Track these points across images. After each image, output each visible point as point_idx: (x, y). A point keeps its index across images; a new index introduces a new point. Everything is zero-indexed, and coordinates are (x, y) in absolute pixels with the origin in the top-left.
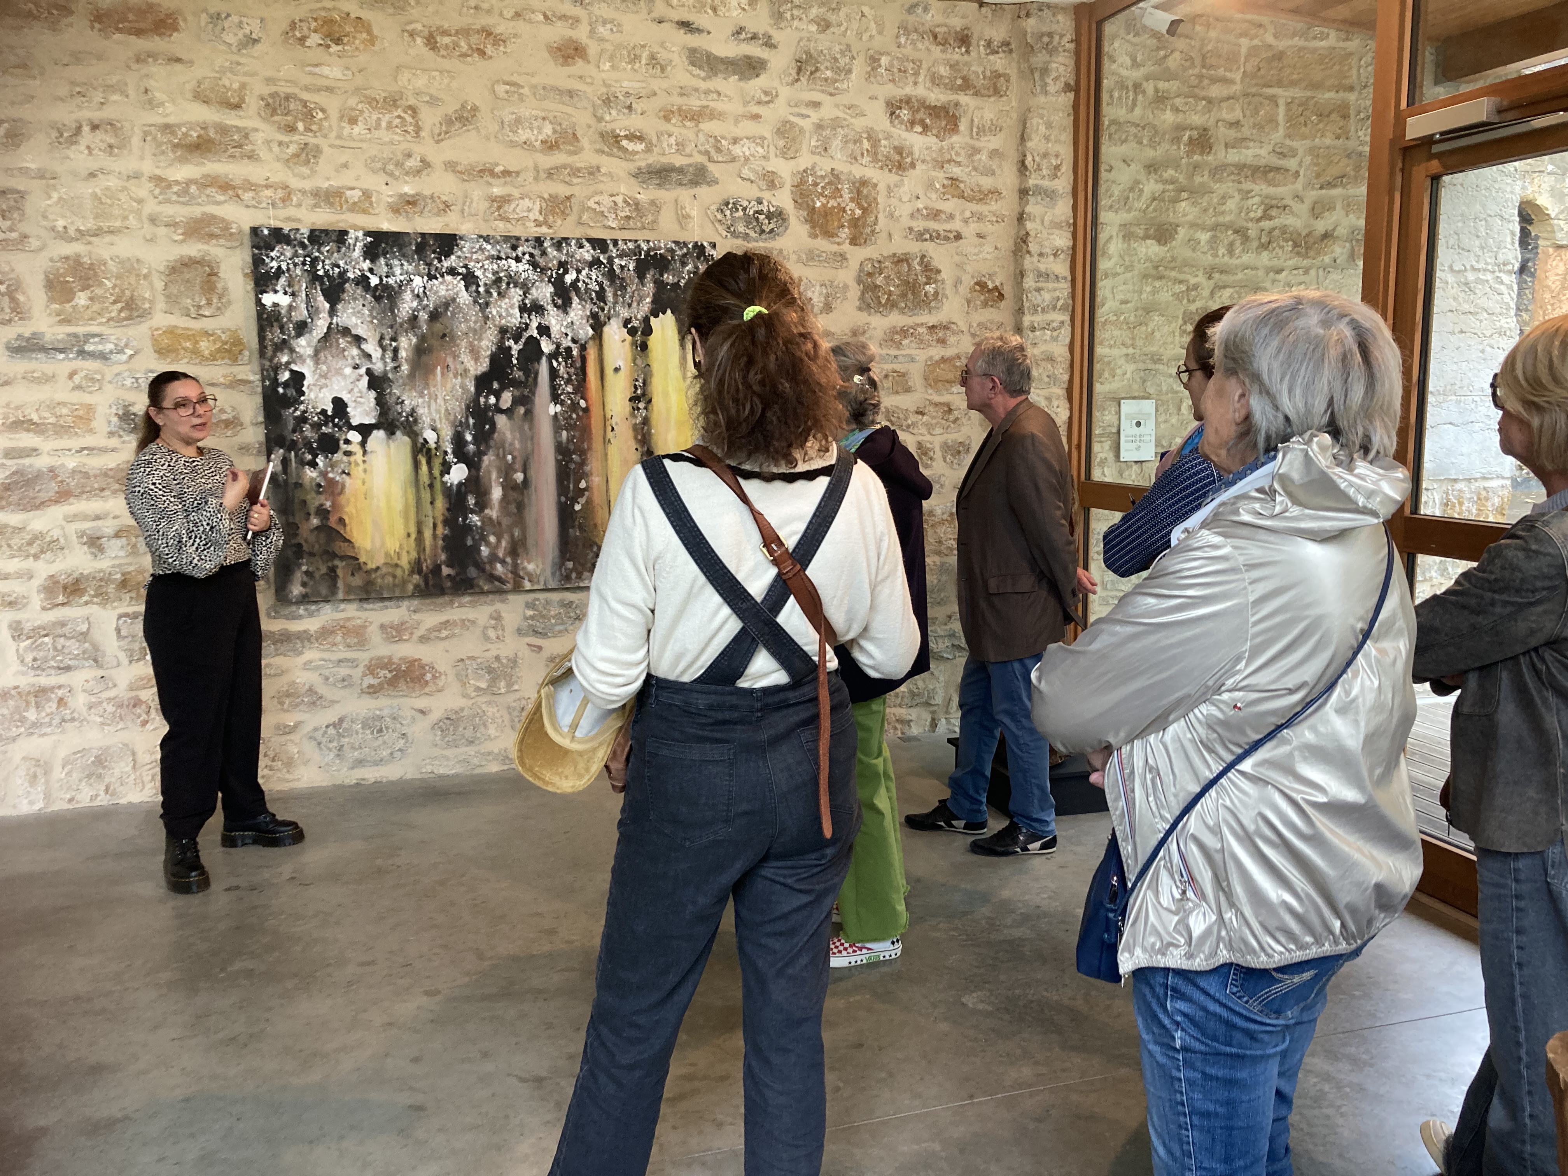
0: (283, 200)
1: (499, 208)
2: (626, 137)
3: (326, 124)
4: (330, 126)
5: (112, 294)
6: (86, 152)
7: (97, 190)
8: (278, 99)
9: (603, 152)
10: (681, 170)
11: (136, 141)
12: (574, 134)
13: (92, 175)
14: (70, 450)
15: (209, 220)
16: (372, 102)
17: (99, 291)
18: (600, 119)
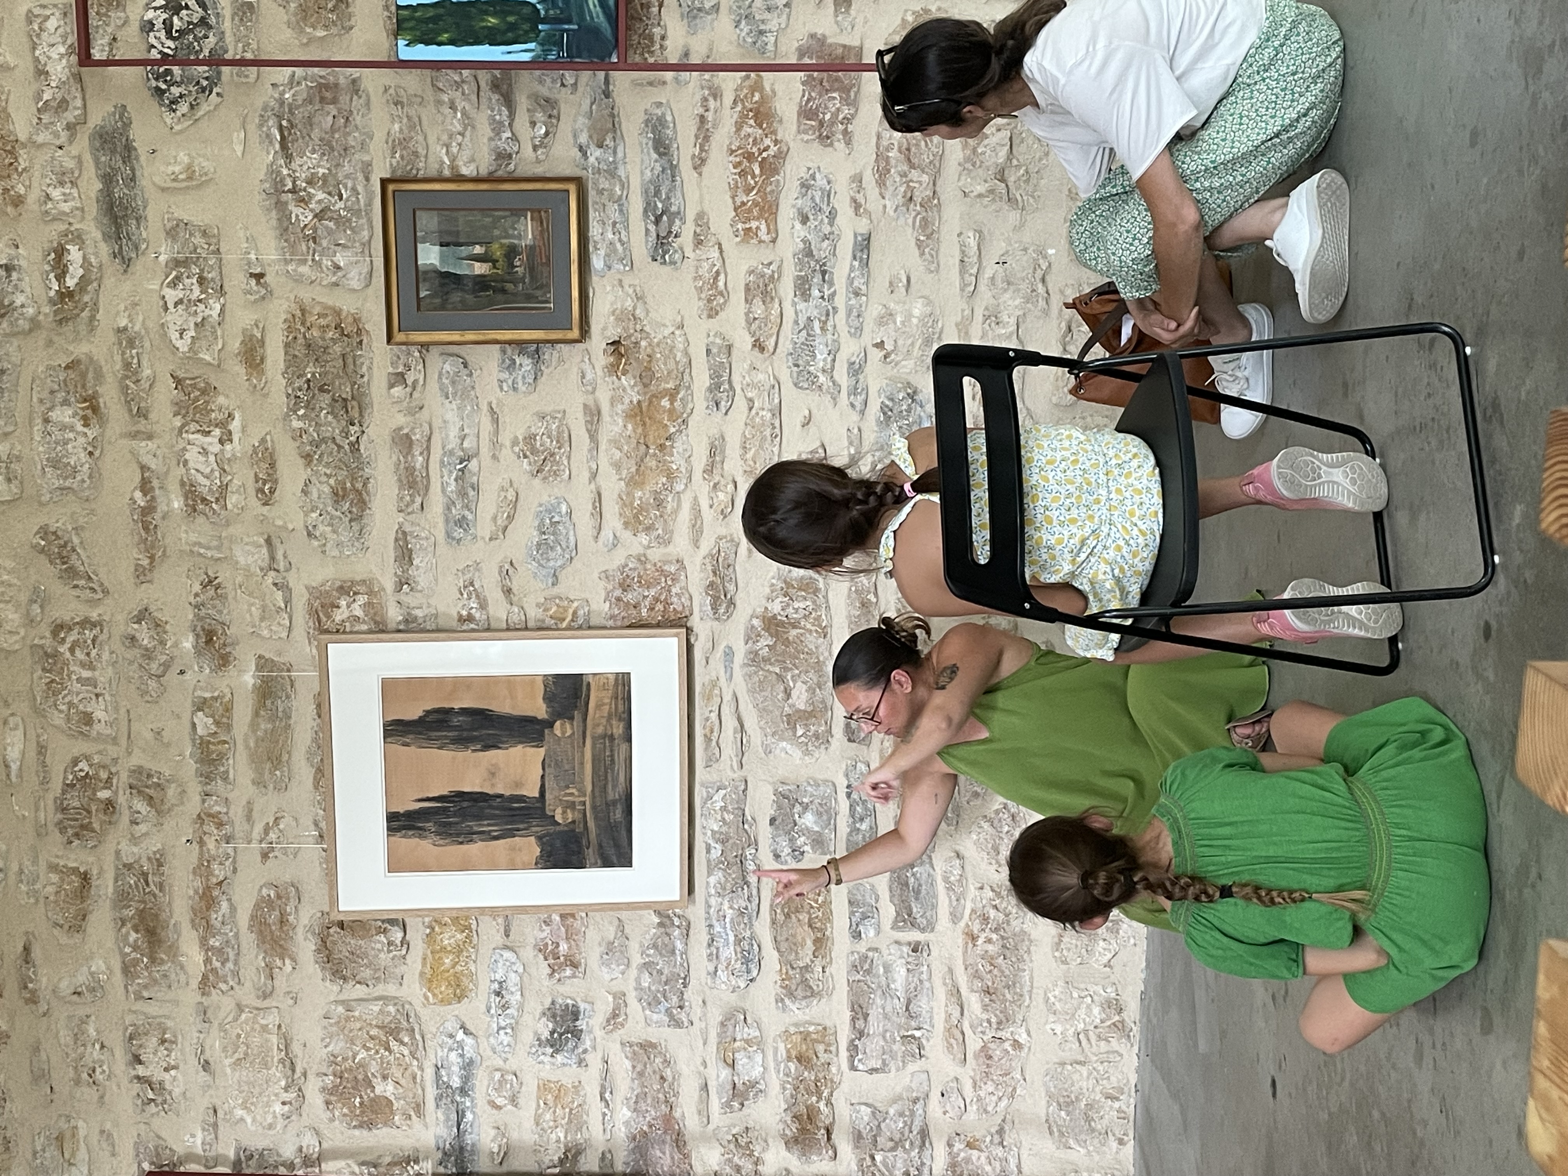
0: (220, 825)
1: (204, 500)
2: (61, 277)
3: (96, 759)
4: (100, 752)
5: (377, 1052)
6: (173, 1072)
7: (228, 1061)
8: (66, 823)
9: (92, 318)
10: (108, 179)
11: (152, 1009)
12: (67, 367)
13: (206, 1066)
14: (604, 1115)
15: (258, 923)
16: (53, 689)
17: (374, 1068)
18: (35, 324)
